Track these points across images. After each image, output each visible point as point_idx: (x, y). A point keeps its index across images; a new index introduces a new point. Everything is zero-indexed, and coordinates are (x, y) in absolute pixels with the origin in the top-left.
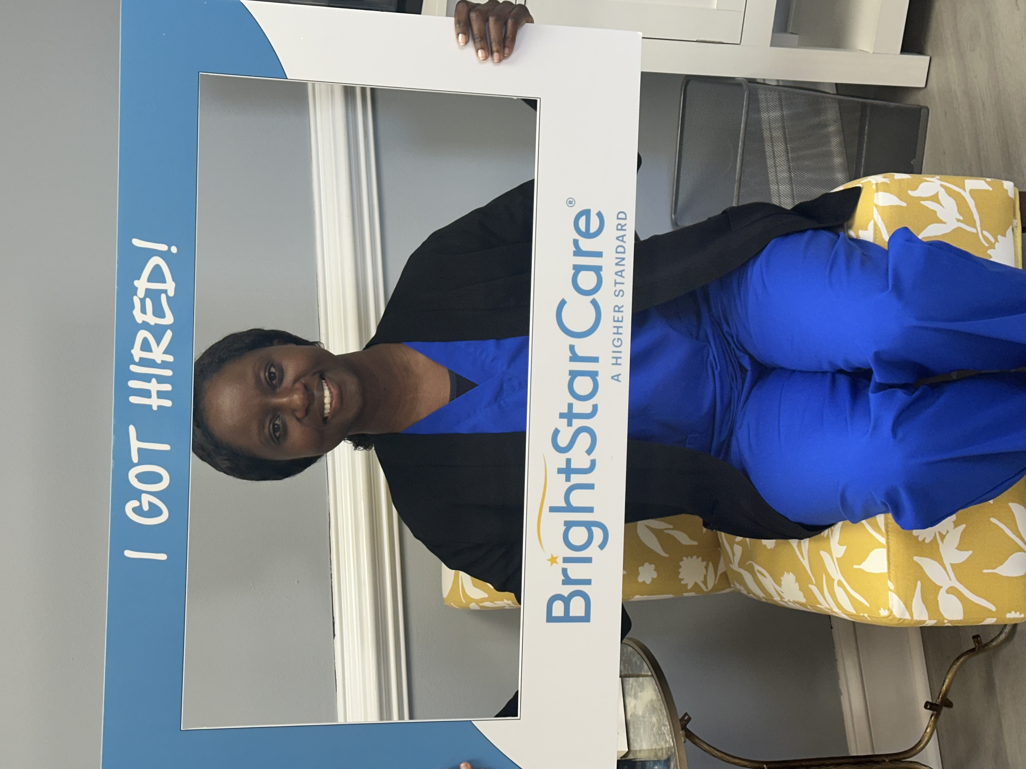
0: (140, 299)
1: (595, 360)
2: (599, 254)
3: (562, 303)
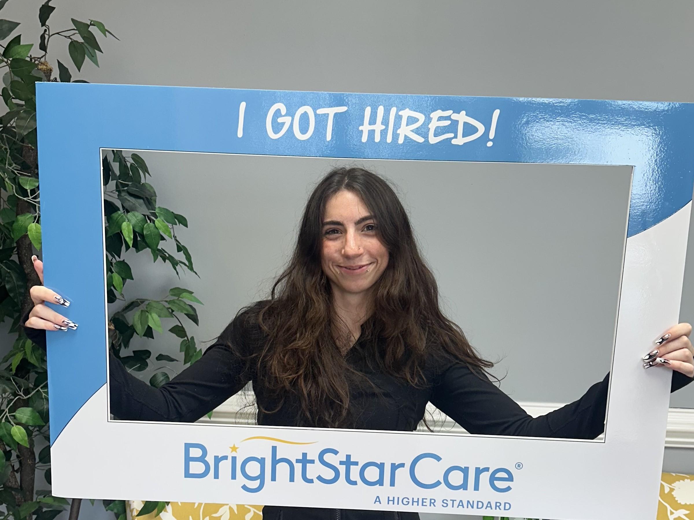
0: (450, 116)
1: (392, 484)
2: (476, 488)
3: (438, 459)
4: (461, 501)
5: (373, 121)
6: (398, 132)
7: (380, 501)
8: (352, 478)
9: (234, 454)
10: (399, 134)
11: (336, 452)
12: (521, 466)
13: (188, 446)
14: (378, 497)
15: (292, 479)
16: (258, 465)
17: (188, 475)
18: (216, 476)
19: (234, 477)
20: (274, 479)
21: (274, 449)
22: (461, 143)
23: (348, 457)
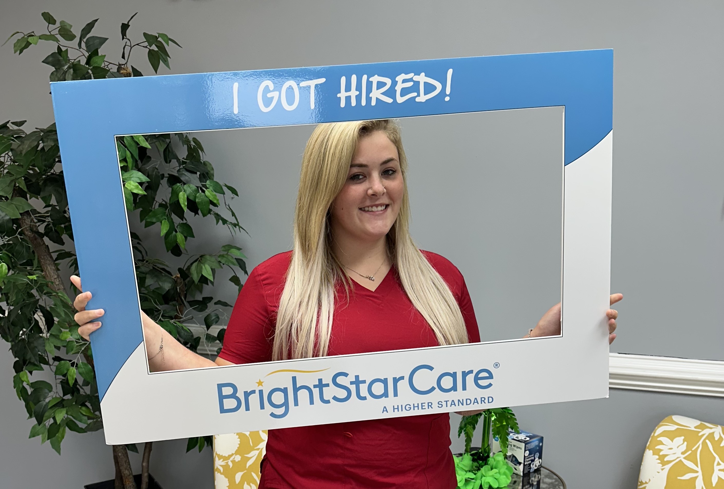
0: (412, 78)
1: (396, 395)
2: (464, 388)
3: (431, 368)
4: (453, 401)
5: (348, 89)
6: (370, 96)
7: (387, 411)
8: (362, 395)
9: (260, 388)
10: (371, 97)
11: (346, 375)
12: (498, 366)
13: (220, 386)
14: (385, 407)
15: (312, 402)
16: (281, 394)
17: (223, 410)
18: (247, 409)
19: (262, 407)
20: (296, 404)
21: (294, 379)
22: (424, 101)
23: (357, 377)
